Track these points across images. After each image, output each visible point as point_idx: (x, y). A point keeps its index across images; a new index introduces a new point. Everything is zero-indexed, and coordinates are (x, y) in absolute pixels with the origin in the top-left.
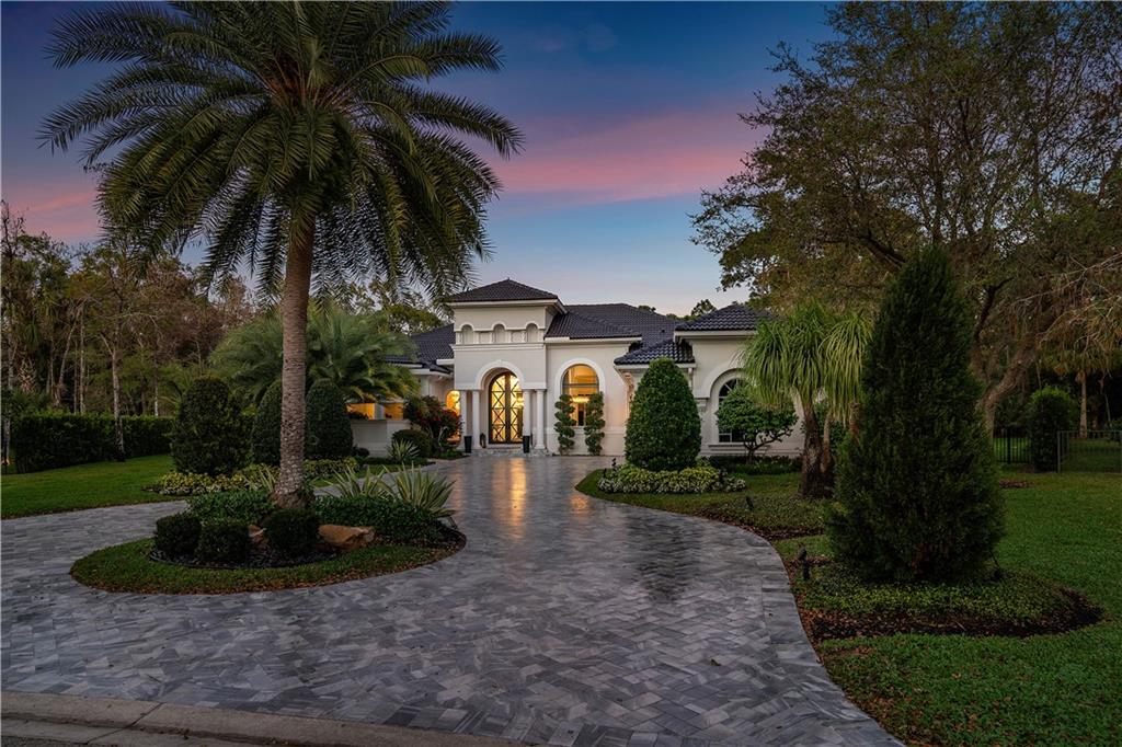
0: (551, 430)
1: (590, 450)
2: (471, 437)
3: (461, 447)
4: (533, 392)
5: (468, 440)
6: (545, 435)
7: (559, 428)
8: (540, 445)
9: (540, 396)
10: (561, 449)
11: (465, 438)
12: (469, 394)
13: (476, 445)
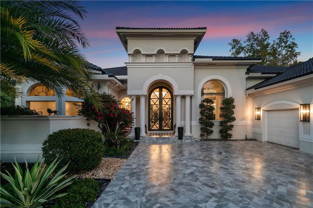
0: (196, 123)
1: (222, 136)
2: (140, 128)
3: (132, 135)
4: (183, 97)
5: (138, 130)
6: (191, 126)
7: (201, 121)
8: (187, 133)
9: (188, 100)
10: (202, 135)
11: (135, 128)
12: (138, 98)
13: (143, 133)
